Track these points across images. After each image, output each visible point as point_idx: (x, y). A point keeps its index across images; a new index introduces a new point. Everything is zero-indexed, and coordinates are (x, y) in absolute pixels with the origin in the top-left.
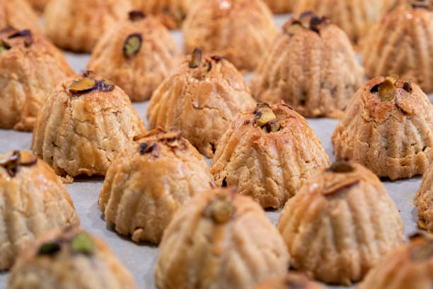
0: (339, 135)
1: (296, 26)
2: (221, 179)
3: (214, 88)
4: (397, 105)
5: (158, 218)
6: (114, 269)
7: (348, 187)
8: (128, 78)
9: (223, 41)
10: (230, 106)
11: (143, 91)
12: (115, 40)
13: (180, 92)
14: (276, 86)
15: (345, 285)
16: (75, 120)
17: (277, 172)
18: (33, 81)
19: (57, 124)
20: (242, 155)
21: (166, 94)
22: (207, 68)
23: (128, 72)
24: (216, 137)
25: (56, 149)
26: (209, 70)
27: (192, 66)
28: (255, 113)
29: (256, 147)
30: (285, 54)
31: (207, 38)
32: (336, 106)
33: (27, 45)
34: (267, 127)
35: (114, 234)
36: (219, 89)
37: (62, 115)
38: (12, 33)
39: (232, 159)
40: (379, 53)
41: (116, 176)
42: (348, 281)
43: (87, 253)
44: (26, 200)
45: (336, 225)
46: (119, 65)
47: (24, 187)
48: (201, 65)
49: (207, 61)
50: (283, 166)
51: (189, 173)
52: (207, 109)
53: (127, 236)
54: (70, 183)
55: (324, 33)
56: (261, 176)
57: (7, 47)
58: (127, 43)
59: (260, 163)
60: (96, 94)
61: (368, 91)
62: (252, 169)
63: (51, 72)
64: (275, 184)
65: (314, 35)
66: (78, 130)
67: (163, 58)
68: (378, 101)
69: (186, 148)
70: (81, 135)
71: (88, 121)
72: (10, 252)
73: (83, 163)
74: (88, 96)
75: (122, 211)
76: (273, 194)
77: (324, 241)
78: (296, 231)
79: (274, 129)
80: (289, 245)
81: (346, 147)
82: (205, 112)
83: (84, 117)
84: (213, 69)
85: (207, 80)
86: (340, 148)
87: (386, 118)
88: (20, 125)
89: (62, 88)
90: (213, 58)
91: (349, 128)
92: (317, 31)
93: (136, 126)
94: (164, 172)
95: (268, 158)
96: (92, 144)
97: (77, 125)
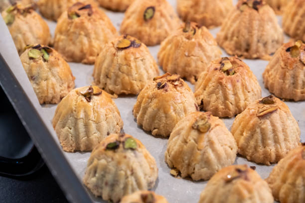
0: (267, 73)
1: (245, 6)
2: (201, 100)
3: (197, 45)
4: (300, 61)
5: (167, 124)
6: (146, 157)
7: (271, 113)
8: (146, 32)
9: (201, 9)
10: (205, 55)
11: (155, 40)
12: (139, 9)
13: (177, 46)
14: (231, 39)
15: (267, 165)
16: (120, 64)
17: (231, 98)
18: (93, 36)
19: (109, 66)
20: (213, 87)
21: (169, 47)
22: (193, 32)
23: (146, 29)
24: (197, 72)
25: (108, 80)
26: (194, 33)
27: (185, 31)
28: (221, 63)
29: (221, 84)
30: (237, 22)
31: (192, 7)
32: (266, 52)
33: (89, 15)
34: (228, 72)
35: (142, 130)
36: (200, 45)
37: (112, 61)
38: (81, 6)
39: (207, 89)
40: (292, 20)
41: (144, 100)
42: (269, 163)
43: (132, 149)
44: (96, 114)
45: (263, 133)
46: (141, 25)
47: (95, 107)
48: (190, 30)
49: (193, 28)
50: (235, 94)
51: (184, 99)
52: (192, 57)
53: (149, 132)
54: (116, 98)
55: (261, 10)
56: (223, 99)
57: (78, 16)
58: (146, 12)
59: (222, 92)
60: (132, 49)
61: (284, 50)
62: (218, 96)
63: (103, 30)
64: (230, 105)
65: (255, 12)
66: (121, 70)
67: (167, 21)
68: (290, 57)
69: (182, 85)
70: (123, 73)
71: (127, 65)
72: (87, 142)
73: (124, 88)
74: (127, 51)
75: (147, 119)
76: (229, 110)
77: (257, 141)
78: (242, 134)
79: (231, 73)
80: (237, 142)
81: (271, 81)
82: (192, 59)
83: (124, 63)
84: (197, 33)
85: (193, 40)
86: (267, 81)
87: (294, 67)
88: (85, 61)
89: (111, 45)
90: (197, 26)
91: (273, 70)
92: (257, 9)
93: (152, 66)
94: (170, 99)
95: (227, 90)
96: (129, 78)
97: (121, 67)
